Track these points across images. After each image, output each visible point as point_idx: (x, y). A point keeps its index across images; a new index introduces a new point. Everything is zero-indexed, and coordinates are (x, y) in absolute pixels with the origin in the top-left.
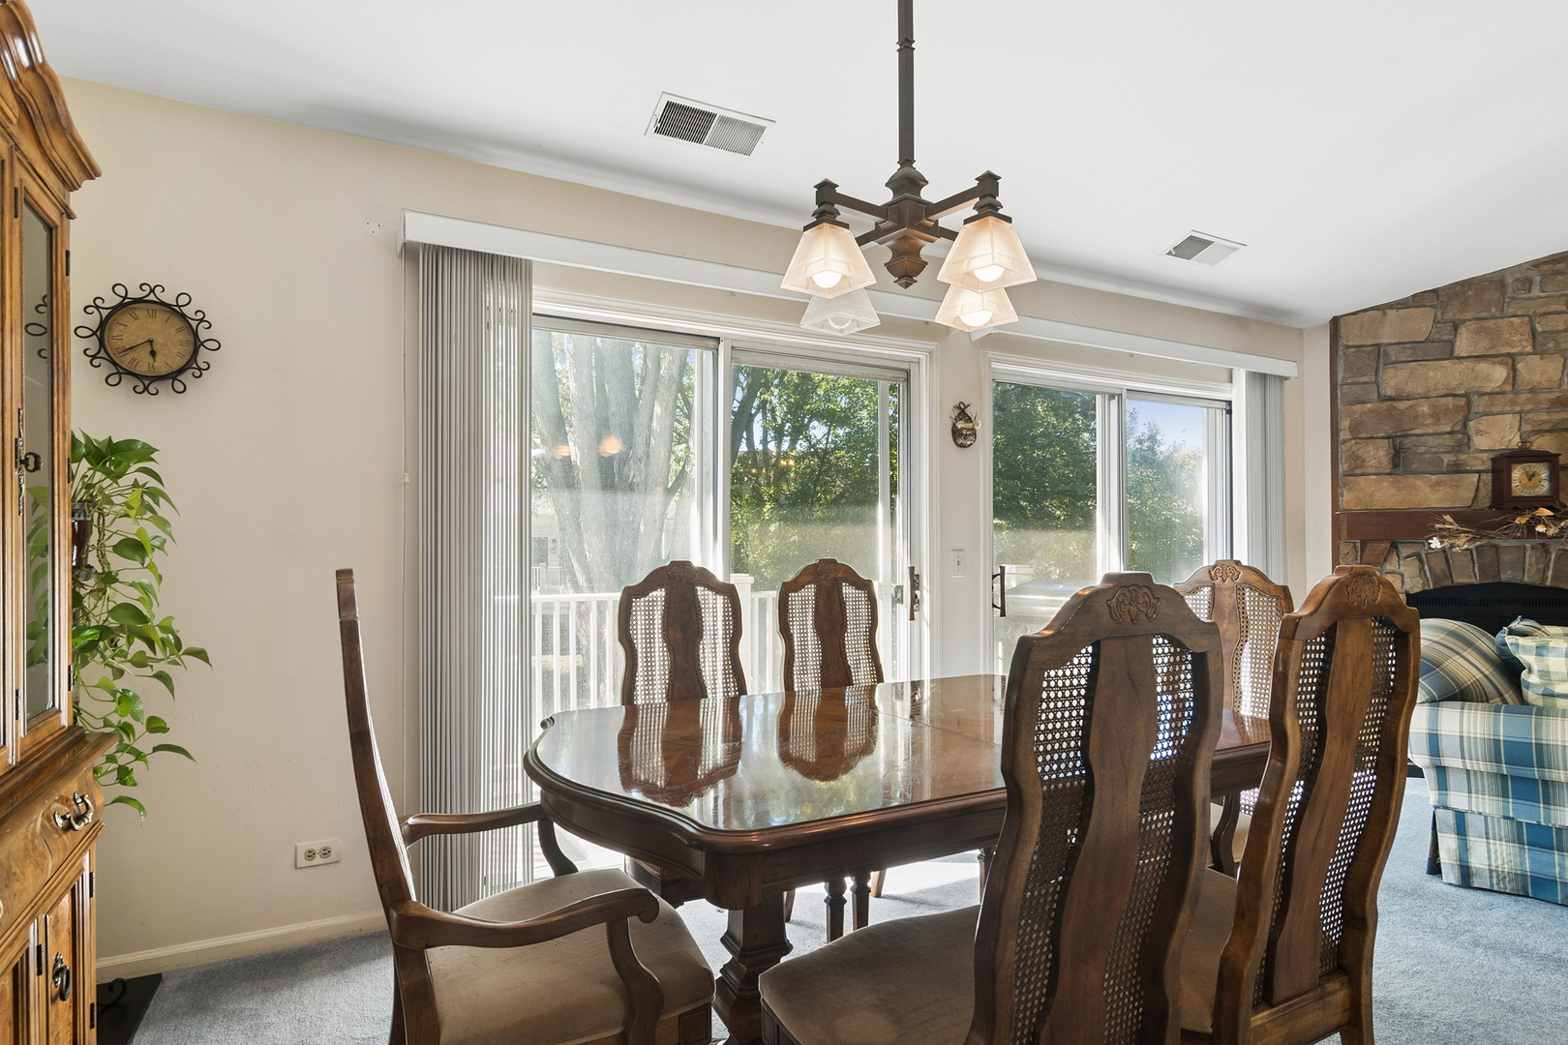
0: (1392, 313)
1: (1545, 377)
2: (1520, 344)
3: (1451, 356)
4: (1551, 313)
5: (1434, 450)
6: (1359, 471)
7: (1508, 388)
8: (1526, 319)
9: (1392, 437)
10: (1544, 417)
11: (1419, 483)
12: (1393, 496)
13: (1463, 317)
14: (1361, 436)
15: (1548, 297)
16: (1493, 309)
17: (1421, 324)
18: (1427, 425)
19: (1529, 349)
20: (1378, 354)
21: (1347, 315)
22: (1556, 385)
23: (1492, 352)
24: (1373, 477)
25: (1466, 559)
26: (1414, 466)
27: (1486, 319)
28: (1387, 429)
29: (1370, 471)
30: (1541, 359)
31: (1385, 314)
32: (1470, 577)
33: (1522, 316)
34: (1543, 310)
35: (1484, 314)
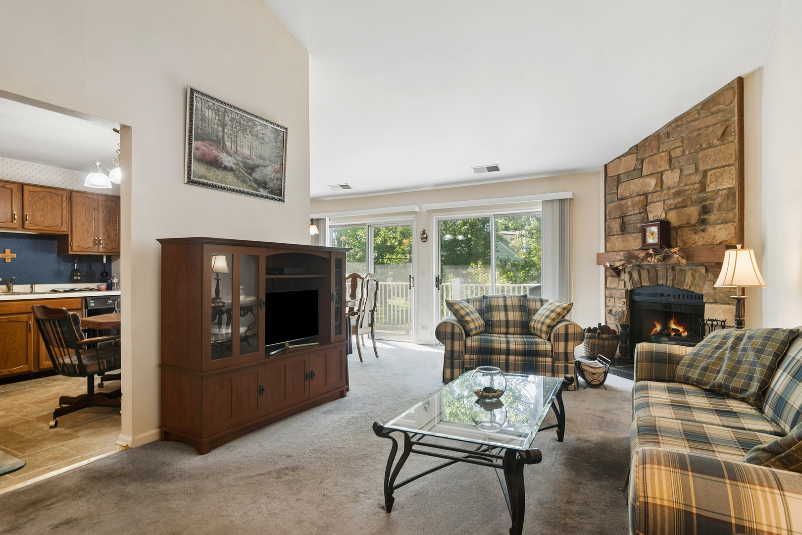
0: (623, 159)
1: (673, 181)
2: (664, 165)
3: (641, 176)
4: (676, 148)
5: (635, 222)
6: (611, 234)
7: (659, 189)
8: (667, 152)
9: (621, 217)
10: (672, 202)
11: (630, 238)
12: (622, 244)
13: (645, 156)
14: (612, 217)
15: (675, 139)
16: (655, 150)
17: (632, 161)
18: (630, 211)
19: (667, 168)
20: (618, 180)
21: (610, 163)
22: (677, 185)
23: (654, 172)
24: (616, 236)
25: (646, 274)
26: (629, 230)
27: (653, 155)
28: (618, 214)
29: (615, 233)
30: (672, 172)
31: (621, 160)
32: (647, 283)
33: (665, 151)
34: (673, 147)
35: (652, 154)
